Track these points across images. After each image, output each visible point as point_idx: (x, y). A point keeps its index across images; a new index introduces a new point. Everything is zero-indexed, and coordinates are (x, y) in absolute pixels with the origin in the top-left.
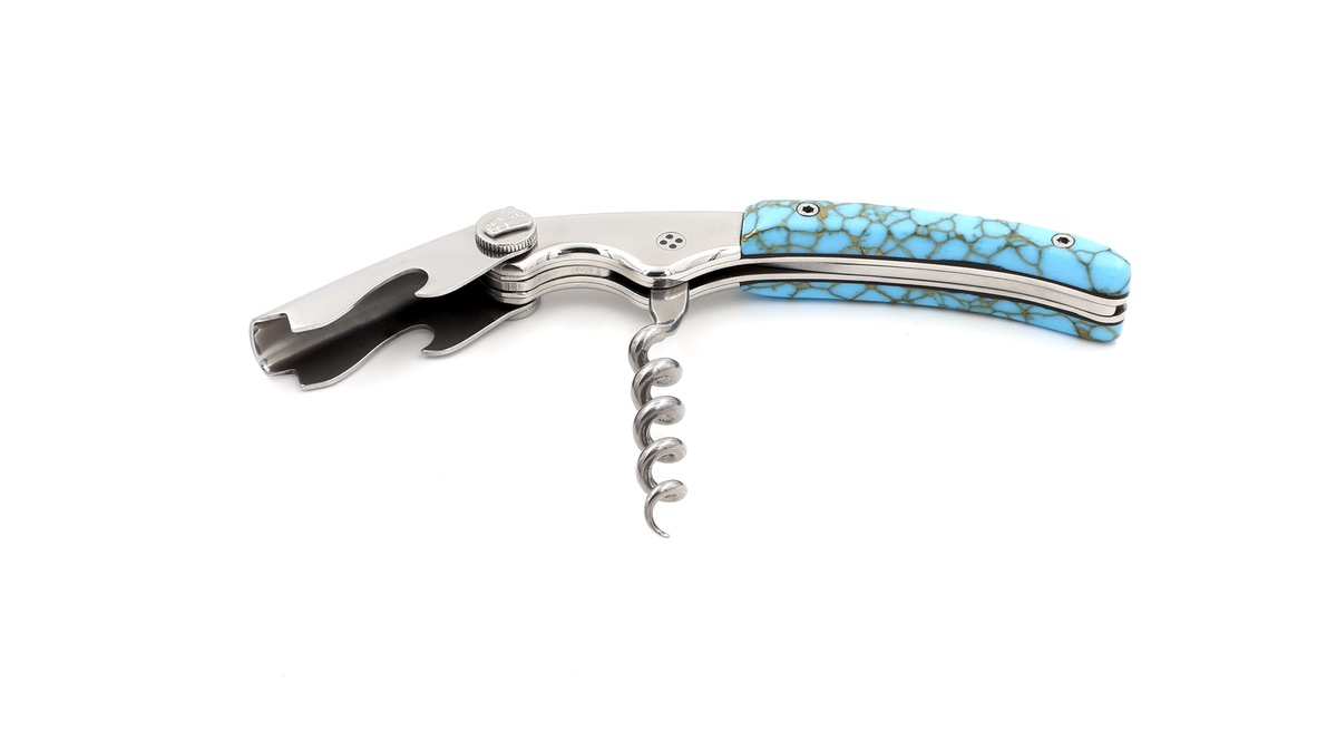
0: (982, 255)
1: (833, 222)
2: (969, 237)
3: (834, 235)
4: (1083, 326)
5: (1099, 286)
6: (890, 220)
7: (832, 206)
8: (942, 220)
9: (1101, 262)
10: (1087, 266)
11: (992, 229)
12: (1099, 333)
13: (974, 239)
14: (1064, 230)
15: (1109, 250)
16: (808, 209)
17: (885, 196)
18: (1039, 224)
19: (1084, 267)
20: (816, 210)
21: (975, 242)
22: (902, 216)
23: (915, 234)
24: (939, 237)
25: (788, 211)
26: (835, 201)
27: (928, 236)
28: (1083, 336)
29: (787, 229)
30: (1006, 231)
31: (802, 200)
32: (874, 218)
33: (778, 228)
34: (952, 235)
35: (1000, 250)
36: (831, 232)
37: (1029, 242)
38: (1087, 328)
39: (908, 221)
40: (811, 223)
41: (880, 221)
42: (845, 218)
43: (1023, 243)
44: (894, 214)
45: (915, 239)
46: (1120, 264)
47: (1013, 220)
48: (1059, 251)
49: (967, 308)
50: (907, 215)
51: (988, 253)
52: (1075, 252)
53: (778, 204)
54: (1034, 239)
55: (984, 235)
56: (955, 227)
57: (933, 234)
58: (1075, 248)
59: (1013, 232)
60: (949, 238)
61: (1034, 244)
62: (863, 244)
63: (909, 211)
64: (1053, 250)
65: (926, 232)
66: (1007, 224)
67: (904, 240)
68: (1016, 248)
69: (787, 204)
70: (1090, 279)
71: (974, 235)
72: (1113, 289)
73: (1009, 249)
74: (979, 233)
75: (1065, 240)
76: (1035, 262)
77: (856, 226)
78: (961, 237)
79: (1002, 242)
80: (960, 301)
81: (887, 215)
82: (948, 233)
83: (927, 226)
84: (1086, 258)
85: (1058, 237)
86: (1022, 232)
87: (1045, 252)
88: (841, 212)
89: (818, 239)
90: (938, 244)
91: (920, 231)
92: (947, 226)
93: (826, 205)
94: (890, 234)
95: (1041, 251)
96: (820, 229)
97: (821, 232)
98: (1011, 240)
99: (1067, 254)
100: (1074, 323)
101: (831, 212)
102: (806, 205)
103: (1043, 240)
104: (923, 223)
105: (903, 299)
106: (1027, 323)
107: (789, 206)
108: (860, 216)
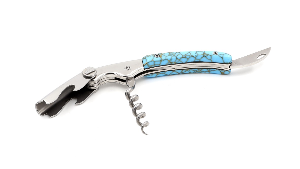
0: (198, 59)
1: (164, 58)
2: (195, 56)
3: (164, 60)
4: (223, 71)
5: (225, 62)
6: (176, 55)
7: (162, 54)
8: (188, 53)
9: (225, 56)
10: (222, 58)
11: (199, 53)
12: (226, 72)
13: (196, 56)
14: (215, 51)
15: (226, 53)
16: (157, 56)
17: (174, 50)
18: (209, 50)
19: (221, 58)
20: (159, 56)
21: (196, 57)
22: (178, 54)
23: (183, 57)
24: (188, 57)
25: (153, 57)
26: (163, 53)
27: (185, 57)
28: (222, 74)
29: (154, 61)
30: (202, 53)
31: (155, 54)
32: (172, 55)
33: (151, 61)
34: (191, 56)
35: (202, 58)
36: (163, 60)
37: (208, 55)
38: (223, 72)
39: (180, 55)
40: (158, 59)
41: (174, 56)
42: (166, 56)
43: (207, 55)
44: (177, 53)
45: (183, 58)
46: (229, 56)
47: (203, 51)
48: (215, 56)
49: (195, 72)
50: (180, 53)
51: (199, 59)
52: (219, 55)
53: (150, 56)
54: (209, 54)
55: (198, 55)
56: (191, 54)
57: (186, 56)
58: (219, 54)
59: (204, 53)
60: (190, 57)
61: (209, 55)
62: (171, 62)
63: (180, 52)
64: (214, 56)
65: (185, 56)
66: (202, 52)
67: (180, 59)
68: (205, 56)
69: (152, 55)
70: (223, 61)
71: (196, 55)
72: (229, 62)
73: (204, 57)
74: (197, 55)
75: (216, 53)
76: (210, 59)
77: (169, 58)
78: (193, 56)
79: (202, 56)
80: (194, 71)
81: (175, 54)
82: (190, 56)
83: (185, 55)
84: (222, 56)
85: (214, 52)
86: (206, 53)
87: (212, 56)
88: (165, 55)
89: (161, 62)
90: (188, 59)
91: (183, 56)
92: (189, 54)
93: (161, 54)
94: (177, 58)
95: (211, 56)
96: (161, 60)
97: (161, 61)
98: (204, 55)
99: (217, 56)
100: (220, 71)
101: (162, 55)
102: (156, 55)
103: (211, 54)
104: (184, 54)
105: (181, 73)
106: (209, 73)
107: (153, 56)
108: (169, 55)
